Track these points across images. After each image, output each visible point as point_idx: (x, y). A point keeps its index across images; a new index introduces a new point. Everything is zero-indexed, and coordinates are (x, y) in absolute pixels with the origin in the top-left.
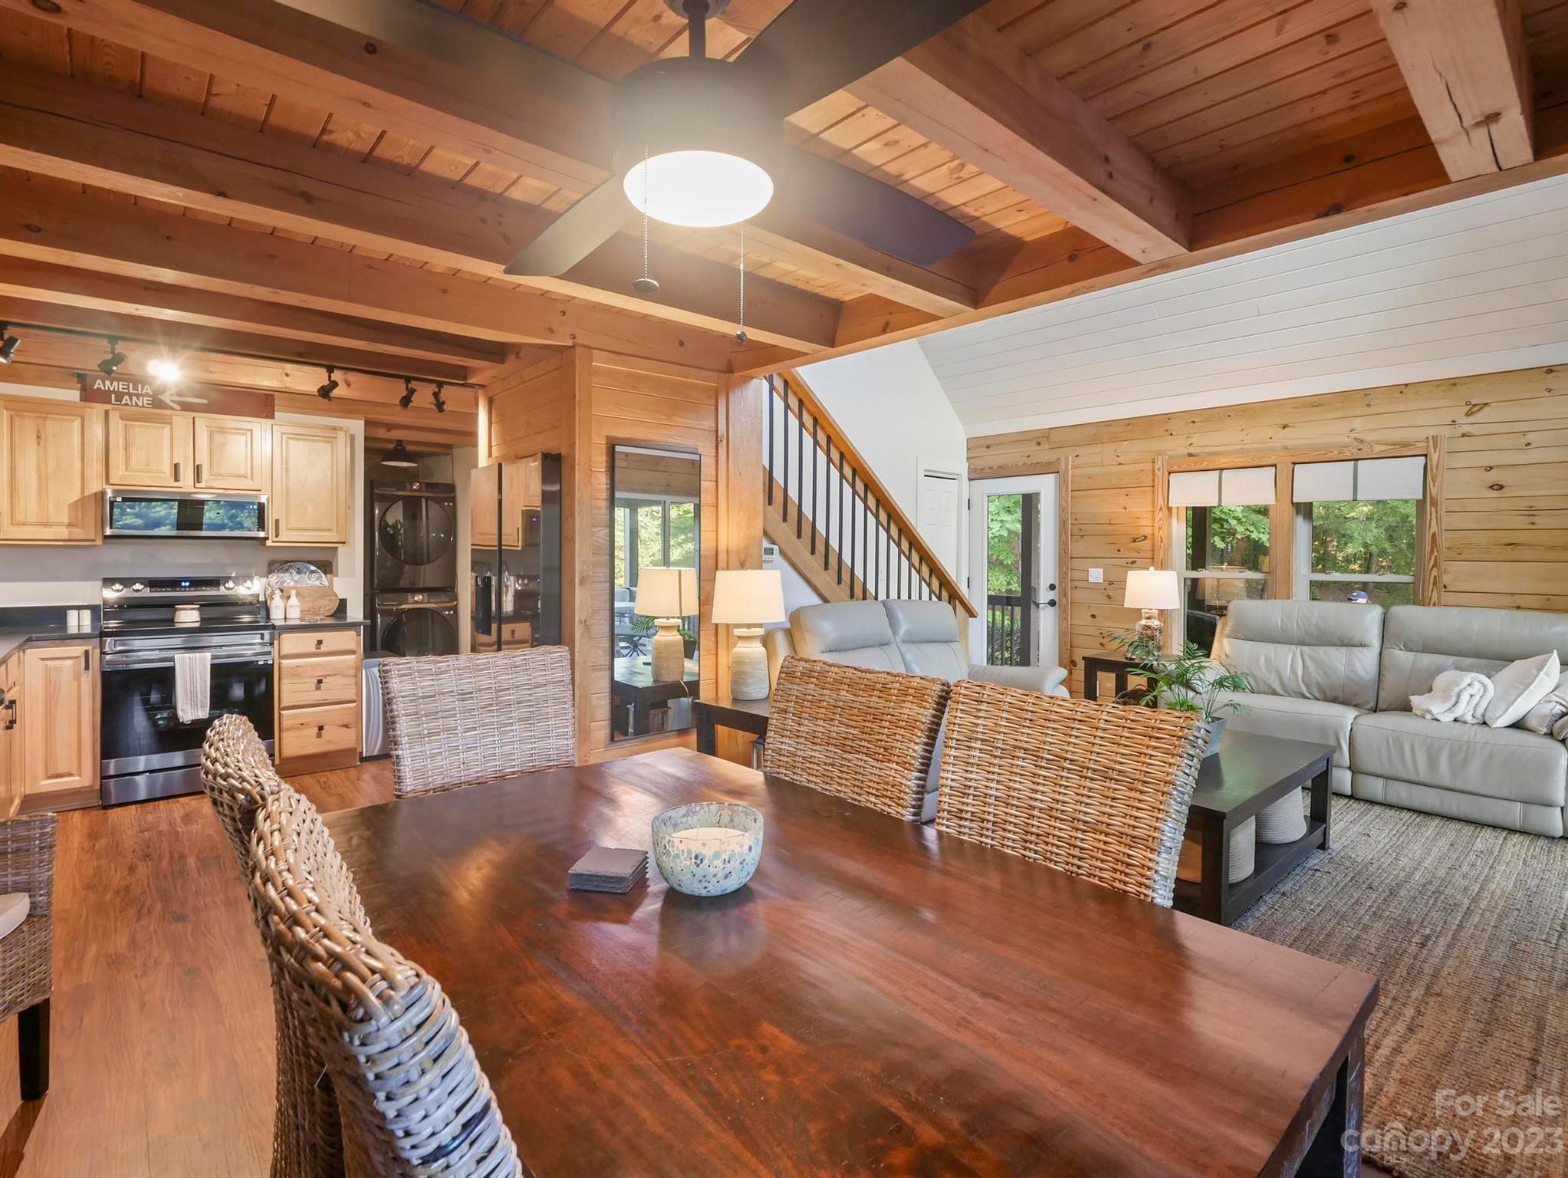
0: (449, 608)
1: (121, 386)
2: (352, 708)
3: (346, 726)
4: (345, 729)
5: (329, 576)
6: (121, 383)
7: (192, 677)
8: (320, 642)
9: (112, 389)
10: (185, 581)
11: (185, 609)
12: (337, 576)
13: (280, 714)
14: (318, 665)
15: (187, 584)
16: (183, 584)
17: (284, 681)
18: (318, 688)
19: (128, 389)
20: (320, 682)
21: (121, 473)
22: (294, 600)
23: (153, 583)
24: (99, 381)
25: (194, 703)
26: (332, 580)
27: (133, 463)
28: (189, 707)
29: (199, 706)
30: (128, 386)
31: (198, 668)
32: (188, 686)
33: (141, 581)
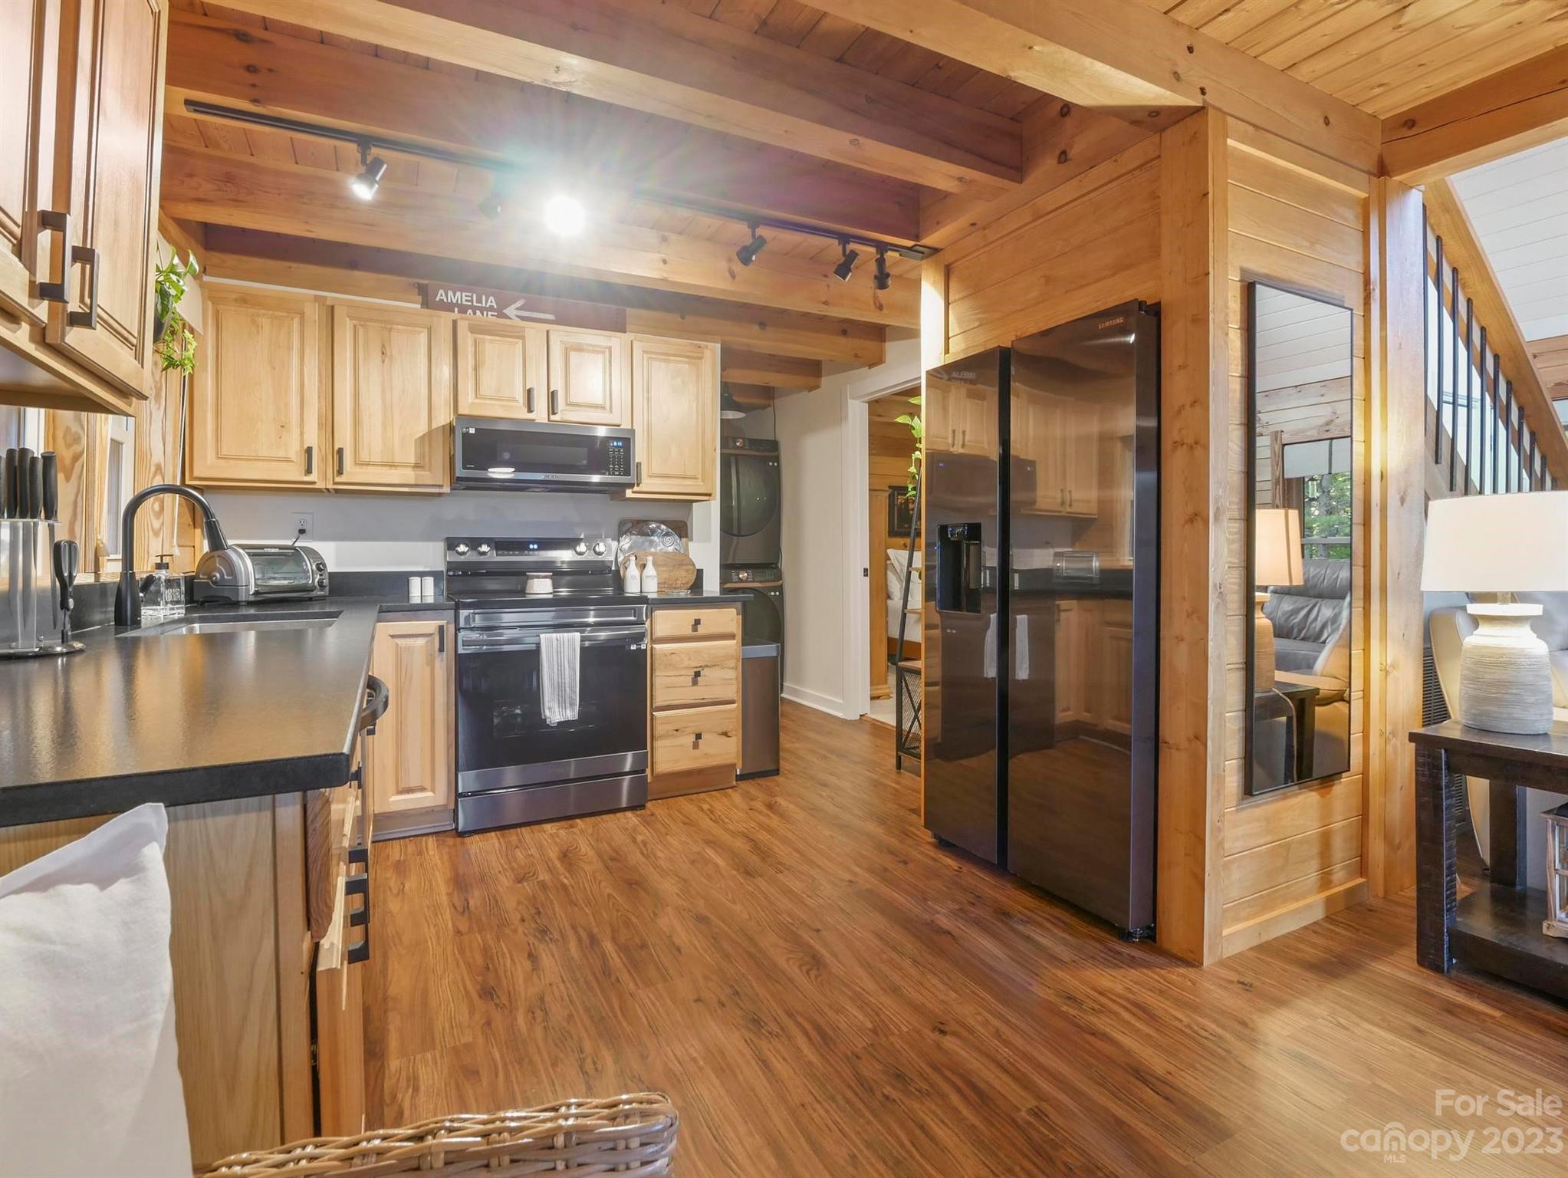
0: (775, 589)
1: (464, 298)
2: (731, 711)
3: (725, 734)
4: (724, 737)
5: (684, 540)
6: (464, 294)
7: (560, 665)
8: (697, 622)
9: (454, 301)
10: (533, 543)
11: (538, 577)
12: (692, 540)
13: (652, 715)
14: (698, 651)
15: (536, 547)
16: (531, 547)
17: (657, 673)
18: (695, 683)
19: (472, 301)
20: (697, 674)
21: (470, 401)
22: (650, 570)
23: (501, 545)
24: (441, 291)
25: (562, 703)
26: (687, 545)
27: (485, 390)
28: (556, 706)
29: (568, 705)
30: (472, 297)
31: (566, 653)
32: (556, 677)
33: (488, 541)
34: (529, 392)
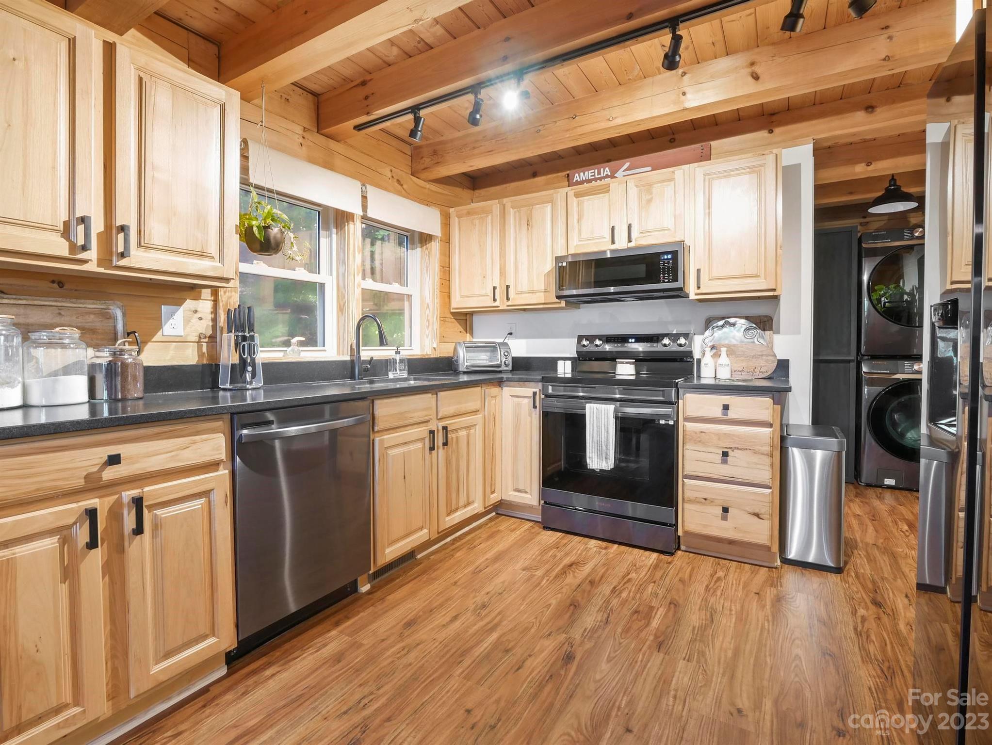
1: (590, 174)
2: (764, 495)
3: (757, 515)
4: (756, 518)
5: (767, 333)
6: (590, 172)
8: (726, 407)
9: (584, 179)
10: (632, 338)
11: (622, 363)
12: (778, 332)
13: (683, 481)
14: (727, 435)
15: (633, 340)
16: (630, 340)
17: (687, 447)
18: (725, 462)
19: (594, 175)
20: (725, 454)
21: (575, 244)
22: (724, 359)
23: (609, 339)
24: (577, 175)
25: (600, 456)
26: (771, 338)
28: (596, 457)
29: (604, 458)
30: (594, 172)
31: (603, 420)
32: (595, 435)
33: (600, 337)
34: (613, 228)
